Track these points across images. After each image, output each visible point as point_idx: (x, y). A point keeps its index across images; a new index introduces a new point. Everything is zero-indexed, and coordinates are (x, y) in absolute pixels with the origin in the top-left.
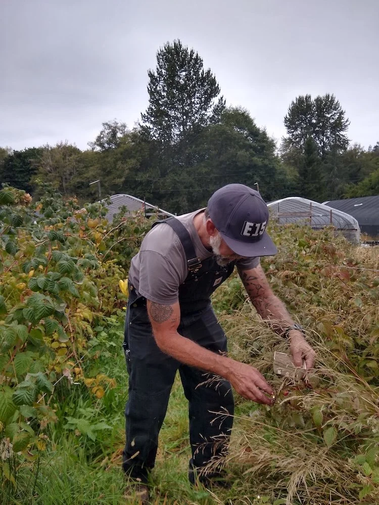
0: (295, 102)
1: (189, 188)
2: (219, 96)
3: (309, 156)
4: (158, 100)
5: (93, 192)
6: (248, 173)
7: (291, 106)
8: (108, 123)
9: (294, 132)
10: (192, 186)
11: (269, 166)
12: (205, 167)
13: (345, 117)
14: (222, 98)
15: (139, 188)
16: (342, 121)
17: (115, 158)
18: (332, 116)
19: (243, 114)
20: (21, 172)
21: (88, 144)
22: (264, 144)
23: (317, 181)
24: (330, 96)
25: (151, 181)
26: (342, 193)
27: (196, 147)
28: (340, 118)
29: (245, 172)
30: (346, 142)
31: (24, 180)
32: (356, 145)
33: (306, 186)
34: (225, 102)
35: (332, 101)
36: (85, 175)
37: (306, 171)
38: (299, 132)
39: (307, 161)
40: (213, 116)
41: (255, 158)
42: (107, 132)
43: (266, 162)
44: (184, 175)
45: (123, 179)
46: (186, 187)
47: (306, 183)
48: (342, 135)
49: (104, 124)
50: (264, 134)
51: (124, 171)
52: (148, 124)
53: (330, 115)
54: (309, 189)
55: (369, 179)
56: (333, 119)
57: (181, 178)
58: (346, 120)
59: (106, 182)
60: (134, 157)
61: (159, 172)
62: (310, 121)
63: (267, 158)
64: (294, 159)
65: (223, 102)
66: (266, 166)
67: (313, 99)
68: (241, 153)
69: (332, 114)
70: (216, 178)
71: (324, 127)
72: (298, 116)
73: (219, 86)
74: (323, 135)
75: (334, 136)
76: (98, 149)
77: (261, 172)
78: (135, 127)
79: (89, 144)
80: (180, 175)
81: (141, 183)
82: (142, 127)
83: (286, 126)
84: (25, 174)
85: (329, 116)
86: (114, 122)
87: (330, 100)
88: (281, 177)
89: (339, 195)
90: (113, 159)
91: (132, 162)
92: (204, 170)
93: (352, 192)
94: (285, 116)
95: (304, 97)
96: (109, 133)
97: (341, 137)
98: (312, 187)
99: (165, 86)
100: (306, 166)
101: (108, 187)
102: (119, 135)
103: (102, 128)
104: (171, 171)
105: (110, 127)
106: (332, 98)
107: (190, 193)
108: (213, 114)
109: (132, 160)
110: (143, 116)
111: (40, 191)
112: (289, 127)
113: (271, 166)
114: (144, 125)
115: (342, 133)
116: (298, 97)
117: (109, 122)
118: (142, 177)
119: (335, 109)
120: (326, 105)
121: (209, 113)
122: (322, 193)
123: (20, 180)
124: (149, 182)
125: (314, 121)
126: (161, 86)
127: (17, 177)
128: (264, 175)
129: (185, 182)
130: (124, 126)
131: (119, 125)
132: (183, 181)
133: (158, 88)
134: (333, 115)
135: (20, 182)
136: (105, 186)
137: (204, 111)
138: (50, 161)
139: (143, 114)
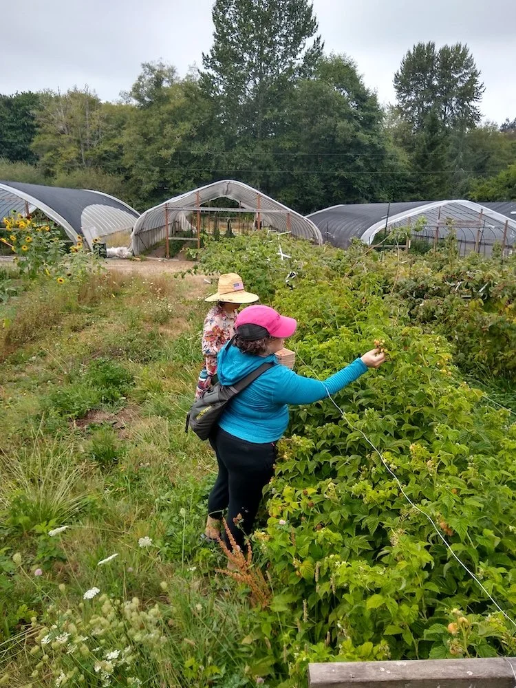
0: (412, 52)
1: (265, 170)
2: (315, 36)
3: (432, 135)
4: (225, 35)
5: (127, 167)
6: (348, 154)
7: (406, 58)
8: (151, 65)
9: (405, 97)
10: (269, 166)
11: (378, 146)
12: (289, 140)
13: (480, 80)
14: (318, 39)
15: (194, 164)
16: (475, 86)
17: (161, 119)
18: (460, 78)
19: (347, 66)
20: (11, 128)
21: (120, 94)
22: (374, 114)
23: (440, 172)
24: (462, 47)
25: (211, 155)
26: (467, 190)
27: (279, 111)
28: (473, 81)
29: (345, 152)
30: (477, 117)
31: (16, 141)
32: (488, 123)
33: (424, 178)
34: (323, 45)
35: (465, 53)
36: (116, 141)
37: (426, 157)
38: (413, 98)
39: (428, 142)
40: (304, 66)
41: (360, 134)
42: (148, 77)
43: (375, 140)
44: (259, 149)
45: (172, 151)
46: (260, 168)
47: (424, 174)
48: (473, 107)
49: (144, 66)
50: (374, 98)
51: (173, 138)
52: (212, 72)
53: (458, 75)
54: (428, 183)
55: (507, 172)
56: (462, 81)
57: (254, 153)
58: (479, 85)
59: (146, 153)
60: (189, 120)
61: (223, 144)
62: (430, 82)
63: (376, 135)
64: (402, 137)
65: (320, 45)
66: (373, 145)
67: (437, 49)
68: (343, 124)
69: (460, 74)
70: (303, 157)
71: (448, 93)
72: (414, 74)
73: (317, 21)
74: (446, 104)
75: (461, 107)
76: (134, 102)
77: (367, 154)
78: (190, 73)
79: (123, 94)
80: (253, 150)
81: (197, 158)
82: (202, 75)
83: (396, 87)
84: (18, 131)
85: (456, 76)
86: (158, 63)
87: (461, 52)
88: (392, 163)
89: (462, 193)
90: (158, 120)
91: (185, 127)
92: (288, 145)
93: (481, 190)
94: (396, 72)
95: (426, 45)
96: (151, 80)
97: (471, 109)
98: (432, 179)
99: (237, 13)
100: (427, 150)
101: (149, 160)
102: (165, 84)
103: (141, 71)
104: (240, 143)
105: (152, 70)
106: (464, 49)
107: (266, 176)
108: (303, 63)
109: (186, 123)
110: (206, 59)
111: (48, 160)
112: (400, 90)
113: (381, 146)
114: (206, 72)
115: (472, 103)
116: (416, 45)
117: (152, 62)
118: (199, 149)
119: (467, 67)
120: (456, 59)
121: (299, 61)
122: (444, 190)
123: (10, 141)
124: (208, 157)
125: (436, 83)
126: (231, 13)
127: (6, 135)
128: (370, 159)
129: (259, 161)
130: (172, 71)
131: (166, 68)
132: (258, 158)
133: (227, 16)
134: (462, 76)
135: (11, 144)
136: (145, 160)
137: (292, 58)
138: (61, 115)
139: (206, 56)
